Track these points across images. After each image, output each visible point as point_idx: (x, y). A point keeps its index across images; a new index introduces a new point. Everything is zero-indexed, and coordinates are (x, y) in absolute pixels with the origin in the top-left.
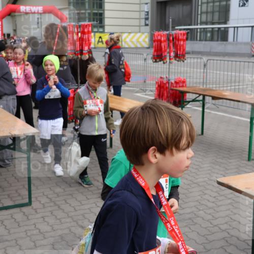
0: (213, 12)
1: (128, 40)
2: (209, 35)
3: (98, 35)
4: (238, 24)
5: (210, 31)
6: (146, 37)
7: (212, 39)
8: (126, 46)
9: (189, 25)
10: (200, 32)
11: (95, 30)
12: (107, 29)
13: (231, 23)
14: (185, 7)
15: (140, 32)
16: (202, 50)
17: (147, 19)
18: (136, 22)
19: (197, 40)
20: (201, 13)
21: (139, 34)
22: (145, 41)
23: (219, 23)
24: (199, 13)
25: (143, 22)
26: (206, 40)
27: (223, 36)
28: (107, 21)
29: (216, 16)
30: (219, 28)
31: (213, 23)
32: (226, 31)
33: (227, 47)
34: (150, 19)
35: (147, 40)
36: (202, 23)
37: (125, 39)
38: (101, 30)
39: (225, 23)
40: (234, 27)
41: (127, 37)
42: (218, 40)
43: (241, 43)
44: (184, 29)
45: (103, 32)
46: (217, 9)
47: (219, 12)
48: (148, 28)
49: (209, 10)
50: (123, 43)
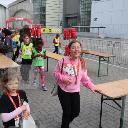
0: (85, 22)
1: (54, 31)
2: (83, 30)
3: (43, 29)
4: (93, 26)
5: (83, 29)
6: (61, 30)
7: (84, 31)
8: (54, 33)
9: (76, 26)
10: (80, 29)
11: (42, 27)
12: (47, 27)
13: (91, 26)
14: (75, 20)
15: (58, 28)
16: (81, 35)
17: (61, 23)
18: (57, 25)
19: (79, 31)
20: (81, 22)
21: (58, 29)
22: (60, 31)
23: (87, 26)
24: (80, 22)
25: (60, 24)
26: (82, 32)
27: (88, 30)
28: (47, 24)
29: (86, 23)
30: (87, 28)
31: (85, 26)
32: (89, 29)
33: (90, 34)
34: (62, 24)
35: (61, 31)
36: (81, 26)
37: (53, 30)
38: (44, 27)
39: (89, 26)
40: (92, 28)
41: (54, 29)
42: (86, 32)
43: (95, 33)
44: (75, 28)
45: (45, 28)
46: (86, 21)
47: (87, 22)
48: (61, 27)
49: (83, 21)
50: (52, 32)
